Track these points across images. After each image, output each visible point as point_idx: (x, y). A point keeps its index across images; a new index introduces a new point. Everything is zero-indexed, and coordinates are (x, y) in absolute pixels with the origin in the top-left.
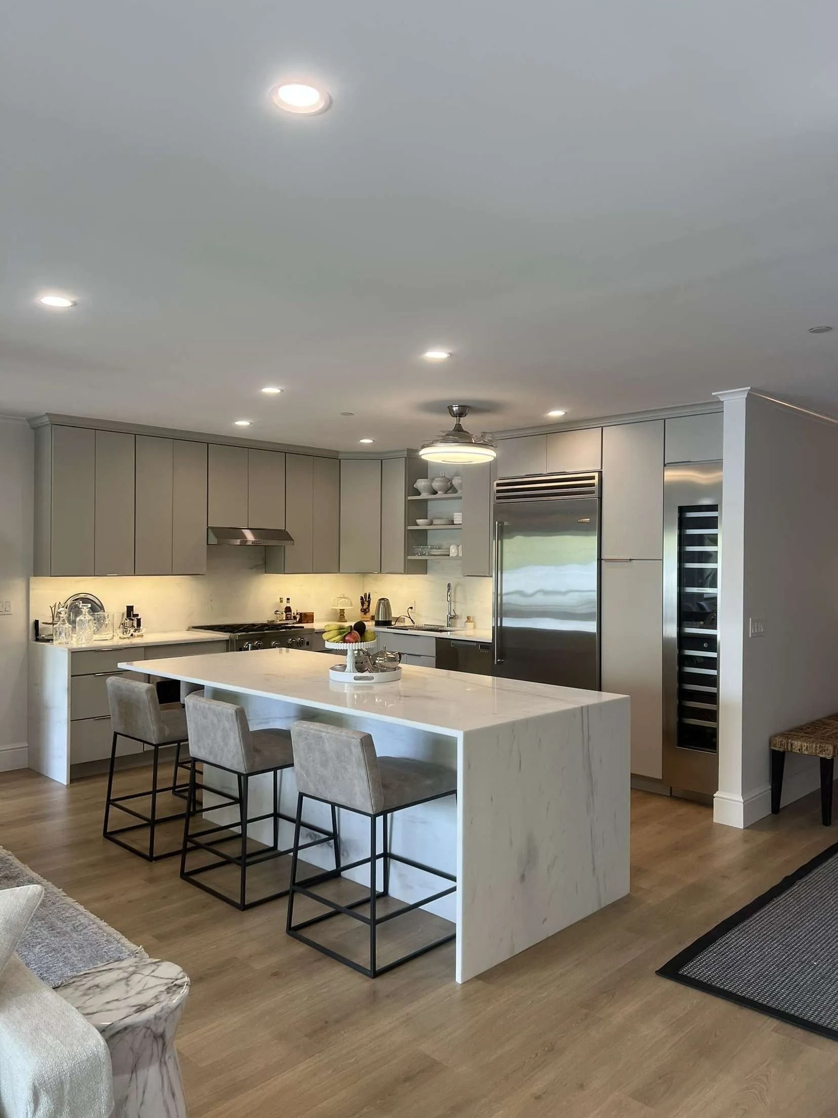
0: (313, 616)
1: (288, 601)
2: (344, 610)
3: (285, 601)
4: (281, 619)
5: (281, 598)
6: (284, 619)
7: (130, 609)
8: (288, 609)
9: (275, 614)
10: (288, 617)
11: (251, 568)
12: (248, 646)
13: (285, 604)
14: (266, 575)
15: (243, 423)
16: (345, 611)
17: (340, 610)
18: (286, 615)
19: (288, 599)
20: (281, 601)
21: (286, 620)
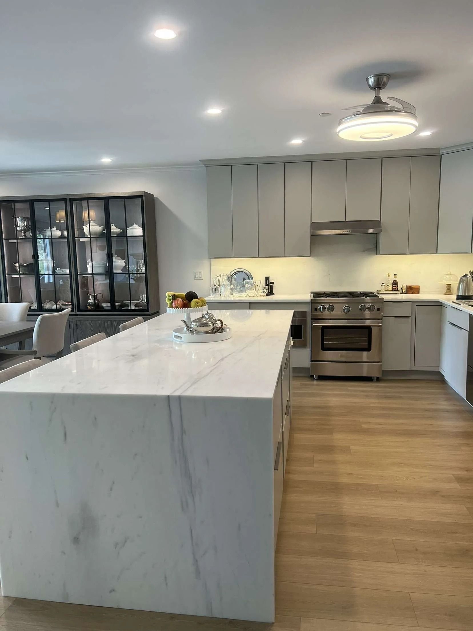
0: (419, 289)
1: (395, 276)
2: (451, 284)
3: (392, 276)
4: (387, 289)
5: (388, 274)
6: (391, 289)
7: (267, 278)
8: (395, 283)
9: (382, 285)
10: (393, 289)
11: (364, 251)
12: (321, 307)
13: (392, 279)
14: (376, 256)
15: (297, 141)
16: (451, 286)
17: (447, 284)
18: (393, 287)
19: (395, 275)
20: (389, 276)
21: (392, 290)
